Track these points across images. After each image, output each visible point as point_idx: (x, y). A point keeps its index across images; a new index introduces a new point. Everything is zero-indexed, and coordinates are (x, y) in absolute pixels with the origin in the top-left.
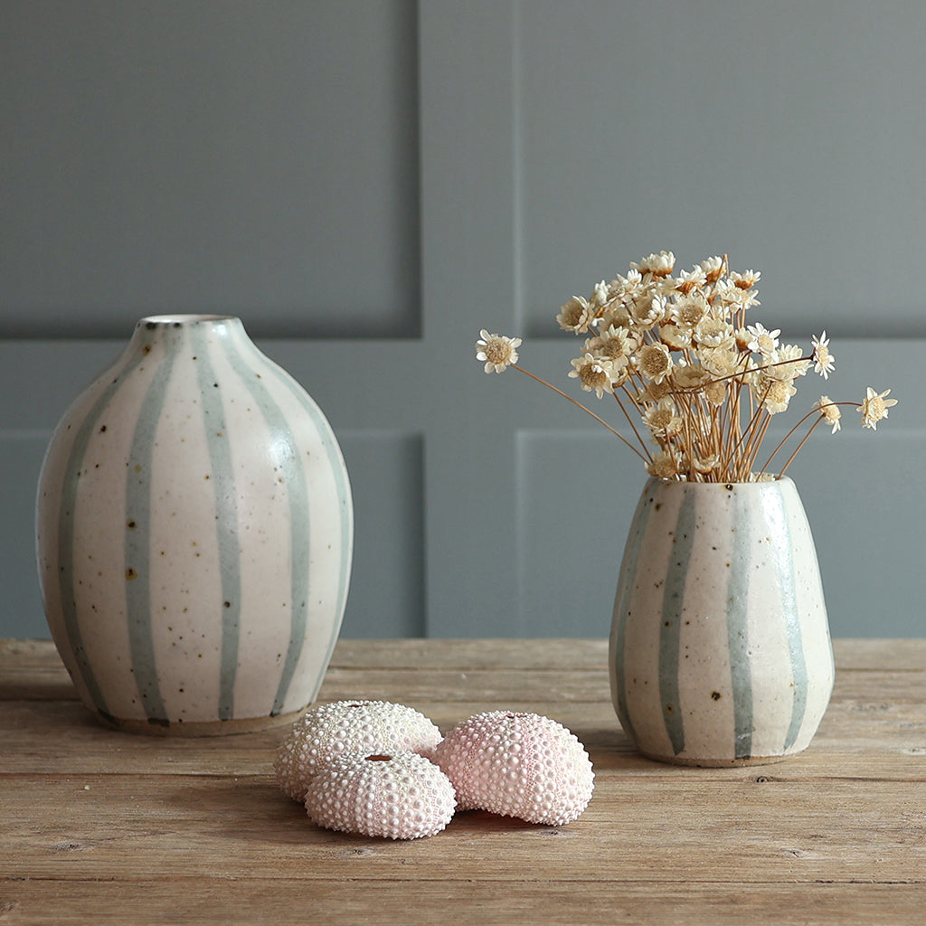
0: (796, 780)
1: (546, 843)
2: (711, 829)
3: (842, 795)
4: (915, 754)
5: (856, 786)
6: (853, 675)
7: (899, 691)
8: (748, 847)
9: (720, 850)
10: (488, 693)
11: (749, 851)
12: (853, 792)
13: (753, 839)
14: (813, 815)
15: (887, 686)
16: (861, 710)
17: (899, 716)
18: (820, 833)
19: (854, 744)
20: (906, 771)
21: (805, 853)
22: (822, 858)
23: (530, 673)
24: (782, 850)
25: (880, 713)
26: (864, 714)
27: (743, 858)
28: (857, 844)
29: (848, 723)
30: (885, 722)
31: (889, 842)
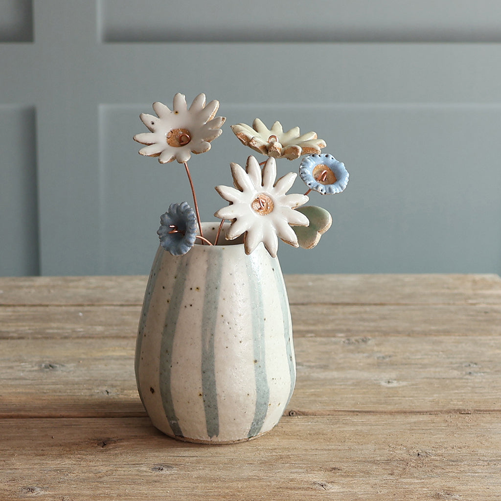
0: (314, 414)
1: (155, 479)
2: (264, 463)
3: (347, 428)
4: (390, 385)
5: (356, 419)
6: (340, 310)
7: (372, 324)
8: (292, 480)
9: (273, 483)
10: (99, 329)
11: (291, 484)
12: (354, 424)
13: (294, 473)
14: (330, 447)
15: (363, 320)
16: (349, 344)
17: (376, 349)
18: (337, 465)
19: (349, 376)
20: (386, 403)
21: (330, 485)
22: (342, 490)
23: (125, 309)
24: (315, 483)
25: (363, 346)
26: (351, 347)
27: (290, 491)
28: (363, 476)
29: (342, 355)
30: (365, 355)
31: (384, 474)
